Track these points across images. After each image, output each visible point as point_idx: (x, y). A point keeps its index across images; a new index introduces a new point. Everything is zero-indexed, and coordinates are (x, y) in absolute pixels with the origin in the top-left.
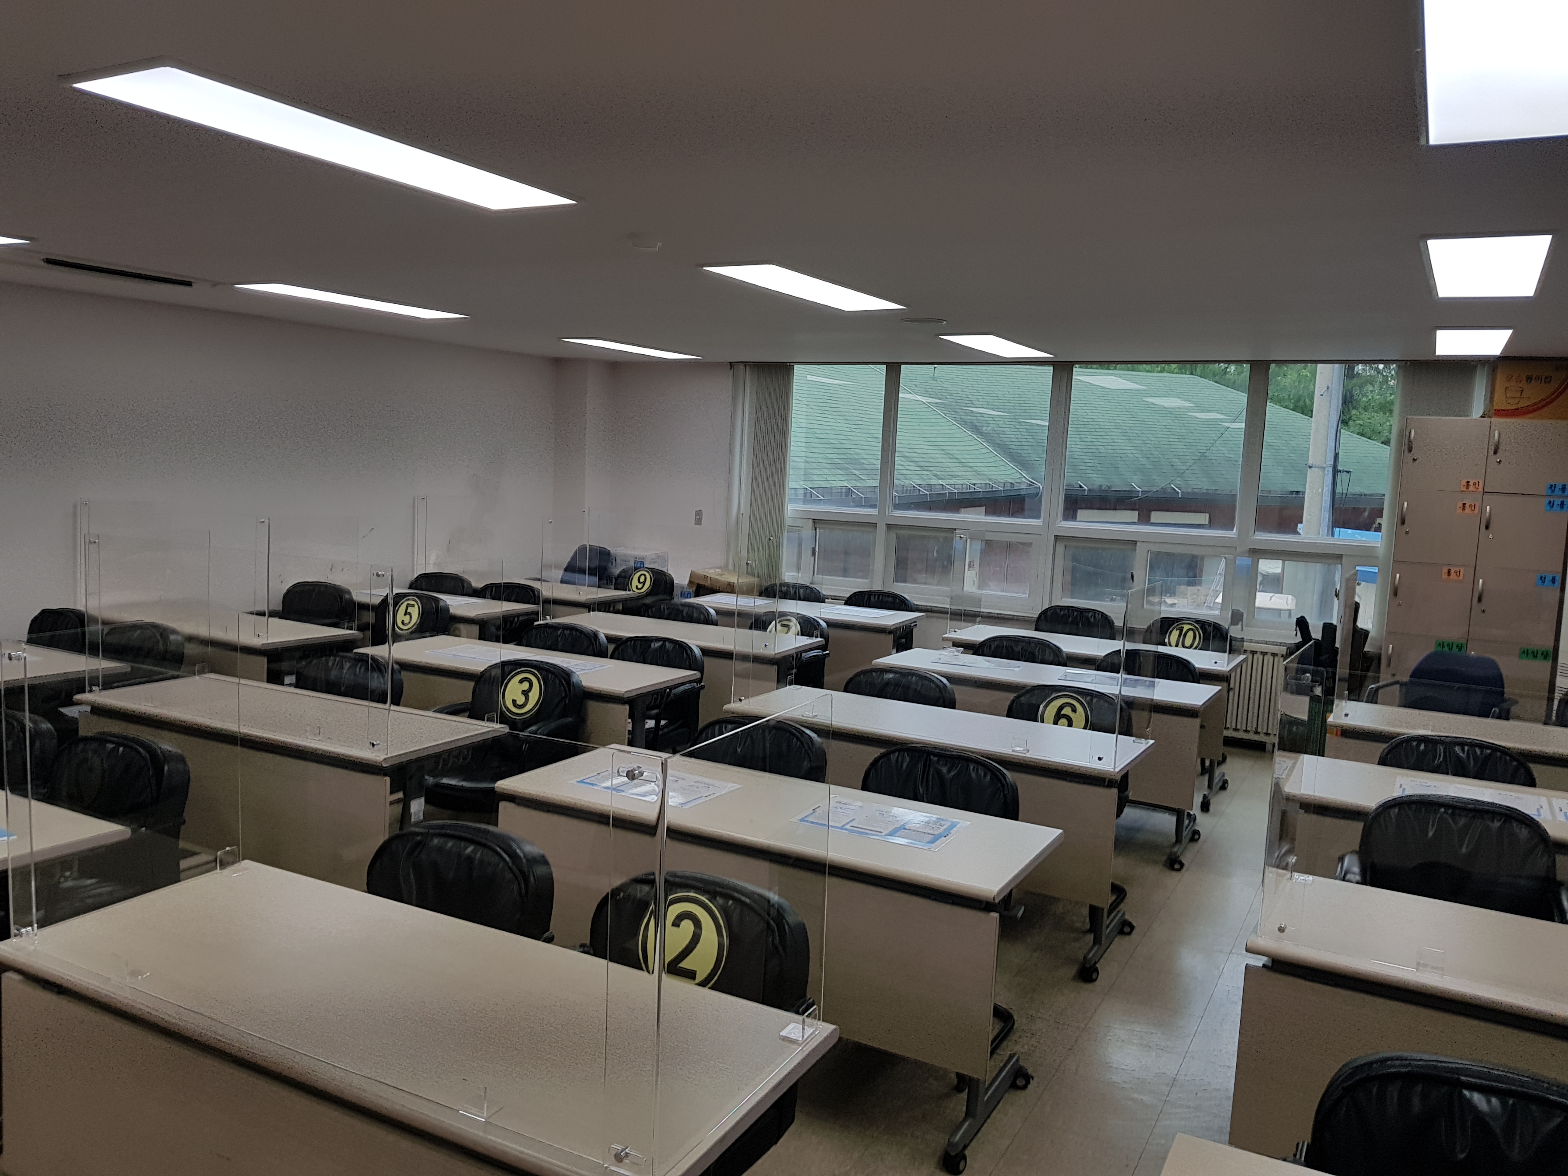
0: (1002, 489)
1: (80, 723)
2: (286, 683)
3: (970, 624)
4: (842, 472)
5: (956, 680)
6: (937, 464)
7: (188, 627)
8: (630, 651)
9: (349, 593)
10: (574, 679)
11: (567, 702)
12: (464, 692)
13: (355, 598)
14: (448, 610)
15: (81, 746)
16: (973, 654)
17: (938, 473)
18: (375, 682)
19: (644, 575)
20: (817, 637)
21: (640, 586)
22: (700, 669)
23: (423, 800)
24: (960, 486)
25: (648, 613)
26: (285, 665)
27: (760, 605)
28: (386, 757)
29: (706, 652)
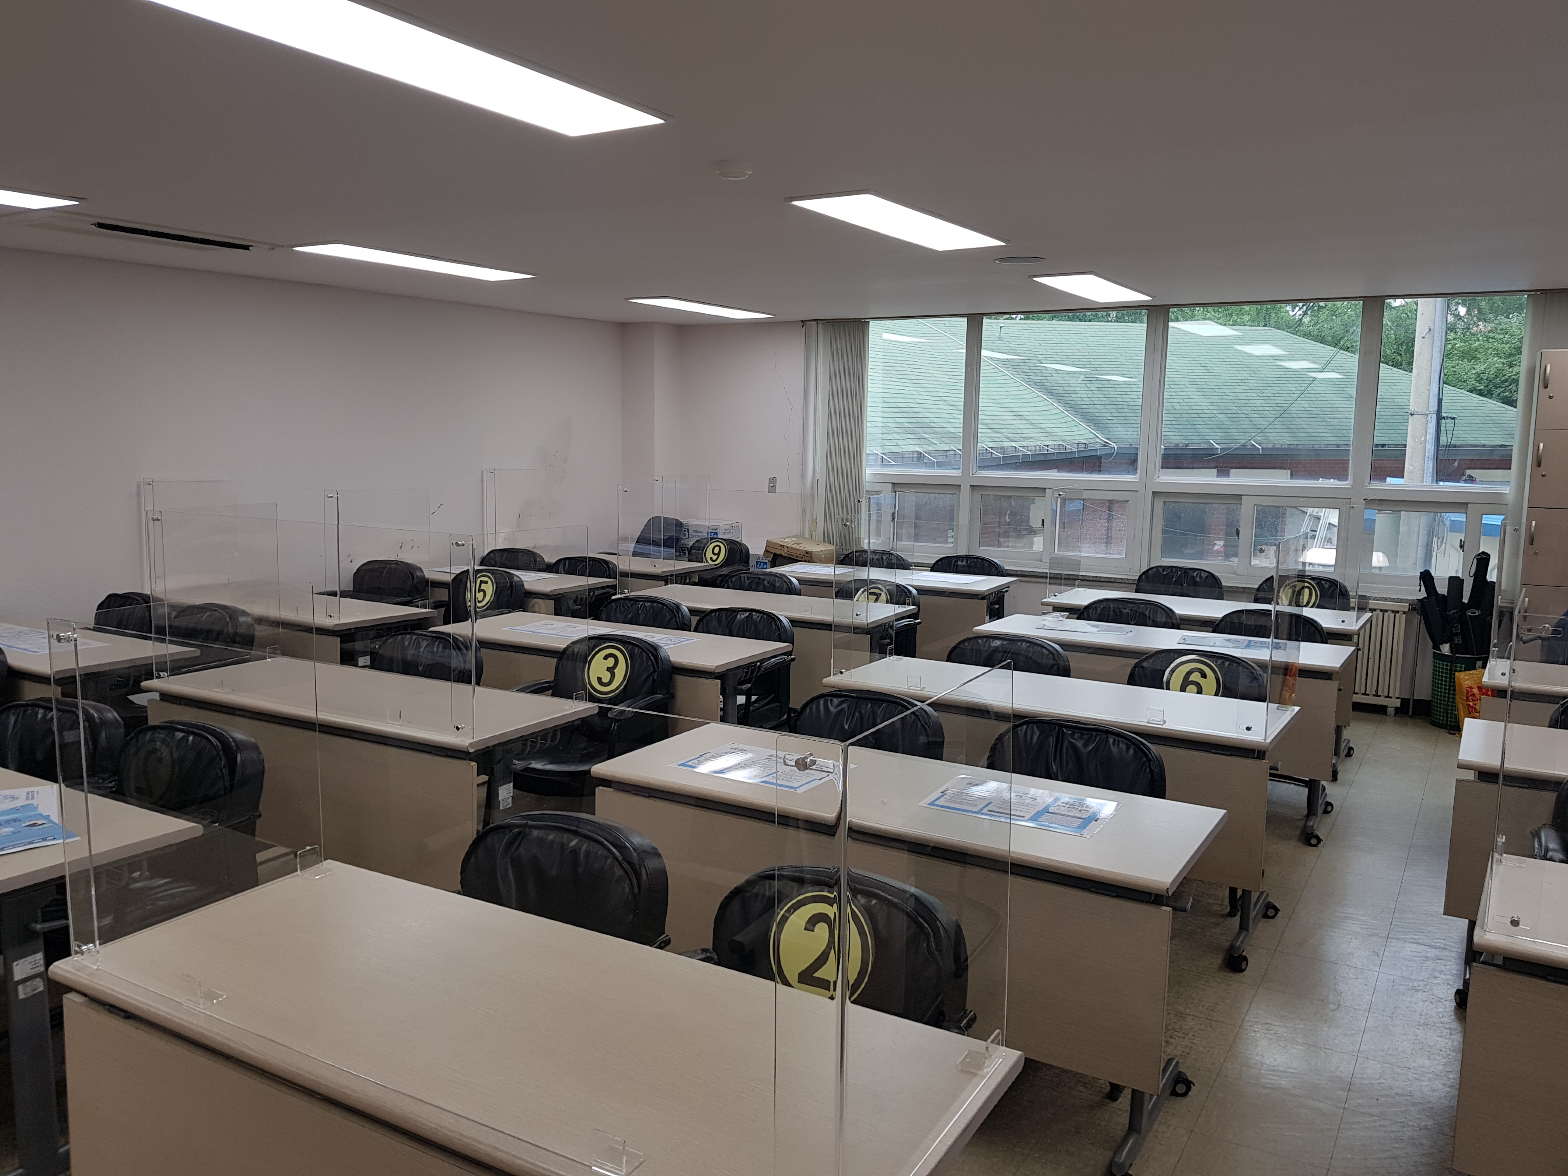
0: (1076, 450)
1: (149, 709)
2: (360, 665)
3: (1069, 588)
4: (912, 437)
5: (1068, 646)
6: (1007, 426)
7: (258, 609)
8: (715, 623)
9: (421, 570)
10: (662, 654)
11: (655, 678)
12: (546, 670)
13: (427, 576)
14: (523, 585)
15: (148, 736)
16: (1077, 619)
17: (1009, 435)
18: (456, 661)
19: (719, 546)
20: (909, 604)
21: (714, 557)
22: (790, 639)
23: (511, 784)
24: (1033, 448)
25: (728, 584)
26: (359, 645)
27: (844, 573)
28: (472, 741)
29: (794, 622)
